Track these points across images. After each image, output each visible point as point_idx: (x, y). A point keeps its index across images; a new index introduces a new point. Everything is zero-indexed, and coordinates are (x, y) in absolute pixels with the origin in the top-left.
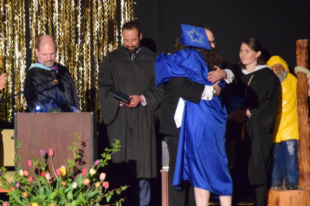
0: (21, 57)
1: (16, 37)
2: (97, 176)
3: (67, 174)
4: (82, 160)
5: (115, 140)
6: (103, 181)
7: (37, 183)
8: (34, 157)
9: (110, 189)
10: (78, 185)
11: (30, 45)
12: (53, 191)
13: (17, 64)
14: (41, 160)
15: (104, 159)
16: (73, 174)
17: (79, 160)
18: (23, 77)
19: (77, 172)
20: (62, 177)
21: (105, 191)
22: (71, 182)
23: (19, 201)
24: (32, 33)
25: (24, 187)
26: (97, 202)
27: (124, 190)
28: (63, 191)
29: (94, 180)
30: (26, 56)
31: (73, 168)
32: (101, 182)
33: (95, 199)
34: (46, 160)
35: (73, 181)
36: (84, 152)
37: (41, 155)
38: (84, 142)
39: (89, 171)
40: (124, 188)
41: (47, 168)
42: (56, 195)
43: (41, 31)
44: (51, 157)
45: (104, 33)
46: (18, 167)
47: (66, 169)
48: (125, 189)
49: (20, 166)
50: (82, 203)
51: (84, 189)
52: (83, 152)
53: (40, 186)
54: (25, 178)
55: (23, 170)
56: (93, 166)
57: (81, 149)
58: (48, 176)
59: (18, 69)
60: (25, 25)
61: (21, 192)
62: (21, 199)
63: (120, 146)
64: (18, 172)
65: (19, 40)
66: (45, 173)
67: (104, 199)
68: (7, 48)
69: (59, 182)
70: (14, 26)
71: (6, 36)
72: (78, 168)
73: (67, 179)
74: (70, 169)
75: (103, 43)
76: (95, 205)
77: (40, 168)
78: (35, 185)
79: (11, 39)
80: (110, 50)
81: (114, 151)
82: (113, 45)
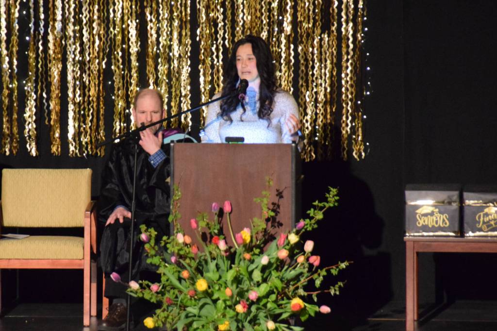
0: (182, 55)
1: (175, 22)
2: (300, 246)
3: (251, 241)
4: (277, 220)
5: (329, 188)
6: (310, 254)
7: (205, 255)
8: (200, 213)
9: (321, 267)
10: (270, 259)
11: (197, 36)
12: (231, 268)
13: (176, 65)
14: (211, 219)
15: (311, 218)
16: (262, 241)
17: (271, 219)
18: (185, 86)
19: (269, 238)
20: (245, 246)
21: (314, 270)
22: (258, 255)
23: (176, 283)
24: (200, 15)
25: (184, 260)
26: (300, 286)
27: (343, 269)
28: (246, 267)
29: (296, 251)
30: (190, 52)
31: (262, 232)
32: (306, 255)
33: (298, 282)
34: (220, 219)
35: (262, 252)
36: (281, 207)
37: (213, 211)
38: (281, 191)
39: (287, 237)
40: (343, 265)
41: (221, 232)
42: (236, 274)
43: (215, 14)
44: (228, 214)
45: (315, 17)
46: (176, 228)
47: (252, 233)
48: (344, 267)
49: (179, 227)
50: (276, 288)
51: (280, 265)
52: (279, 206)
53: (209, 260)
54: (186, 248)
55: (184, 235)
56: (294, 230)
57: (275, 202)
58: (222, 245)
59: (178, 73)
60: (191, 3)
61: (179, 269)
62: (180, 279)
63: (337, 198)
64: (175, 237)
65: (181, 27)
66: (219, 239)
67: (312, 282)
68: (160, 39)
69: (240, 255)
70: (173, 5)
71: (159, 22)
72: (269, 233)
73: (252, 250)
74: (257, 233)
75: (314, 32)
76: (296, 291)
77: (210, 231)
78: (203, 258)
79: (167, 26)
80: (324, 44)
81: (327, 205)
82: (329, 37)
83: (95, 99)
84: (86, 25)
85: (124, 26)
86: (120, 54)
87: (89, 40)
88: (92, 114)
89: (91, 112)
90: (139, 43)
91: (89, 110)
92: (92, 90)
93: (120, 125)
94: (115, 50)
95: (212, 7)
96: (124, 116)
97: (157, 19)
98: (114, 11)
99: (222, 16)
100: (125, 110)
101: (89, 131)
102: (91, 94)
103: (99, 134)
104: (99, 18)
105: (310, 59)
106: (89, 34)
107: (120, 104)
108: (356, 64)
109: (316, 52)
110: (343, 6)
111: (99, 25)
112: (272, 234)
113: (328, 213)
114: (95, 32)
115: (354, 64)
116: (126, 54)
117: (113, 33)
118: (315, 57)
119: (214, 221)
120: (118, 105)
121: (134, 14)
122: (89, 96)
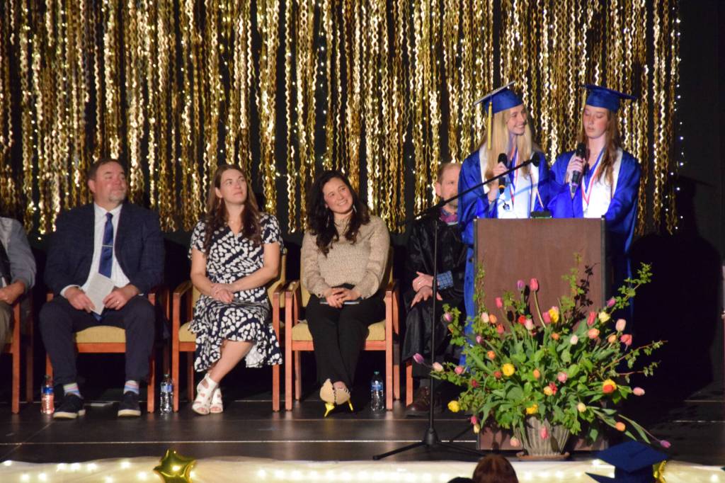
1: (478, 92)
2: (611, 325)
3: (560, 320)
4: (587, 298)
5: (641, 264)
6: (621, 333)
7: (512, 336)
8: (506, 291)
9: (634, 346)
10: (579, 339)
12: (539, 348)
14: (517, 298)
15: (623, 296)
16: (570, 320)
17: (581, 297)
19: (578, 317)
20: (553, 325)
21: (626, 350)
22: (567, 335)
23: (482, 365)
25: (489, 341)
26: (612, 367)
27: (657, 348)
28: (554, 347)
29: (607, 330)
31: (570, 311)
32: (617, 334)
33: (609, 363)
34: (526, 297)
35: (571, 332)
36: (590, 284)
37: (518, 289)
38: (590, 267)
39: (598, 316)
40: (657, 345)
42: (544, 354)
43: (520, 83)
44: (535, 293)
45: (625, 85)
46: (480, 308)
47: (560, 311)
48: (658, 346)
49: (483, 306)
50: (587, 369)
51: (591, 344)
52: (588, 283)
53: (516, 340)
54: (491, 328)
55: (489, 315)
56: (605, 308)
57: (584, 279)
58: (529, 325)
60: (494, 73)
61: (485, 350)
62: (485, 361)
63: (650, 274)
64: (479, 317)
66: (525, 319)
67: (624, 362)
68: (463, 111)
69: (548, 335)
70: (476, 75)
71: (461, 92)
72: (578, 312)
73: (560, 330)
74: (566, 312)
76: (608, 373)
77: (516, 310)
78: (509, 338)
79: (469, 97)
80: (635, 113)
81: (640, 282)
82: (639, 105)
83: (395, 175)
84: (385, 97)
85: (424, 98)
86: (421, 127)
87: (389, 113)
88: (392, 190)
89: (391, 187)
90: (440, 116)
91: (389, 185)
92: (392, 164)
93: (422, 201)
94: (415, 123)
95: (516, 76)
96: (426, 192)
97: (459, 89)
98: (414, 82)
99: (527, 86)
100: (426, 185)
101: (389, 207)
102: (390, 169)
103: (399, 210)
104: (398, 89)
105: (620, 129)
106: (389, 106)
107: (421, 178)
108: (668, 133)
109: (626, 121)
110: (654, 74)
111: (399, 97)
112: (581, 313)
113: (641, 290)
114: (394, 104)
115: (666, 134)
116: (427, 127)
117: (413, 106)
118: (625, 127)
119: (520, 300)
120: (419, 179)
121: (435, 86)
122: (389, 171)
